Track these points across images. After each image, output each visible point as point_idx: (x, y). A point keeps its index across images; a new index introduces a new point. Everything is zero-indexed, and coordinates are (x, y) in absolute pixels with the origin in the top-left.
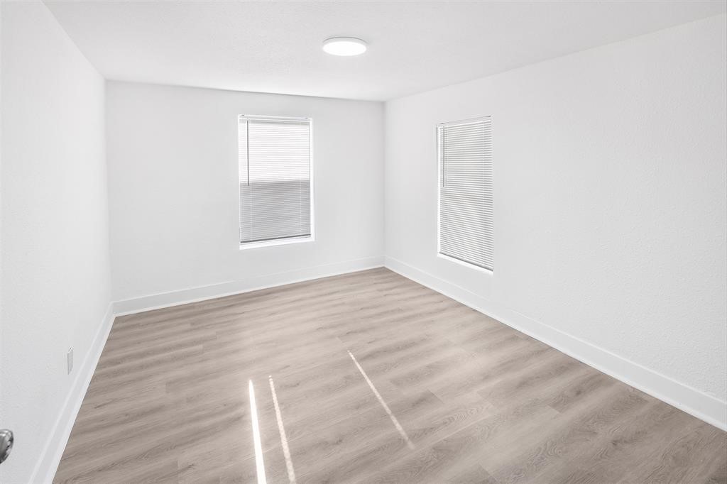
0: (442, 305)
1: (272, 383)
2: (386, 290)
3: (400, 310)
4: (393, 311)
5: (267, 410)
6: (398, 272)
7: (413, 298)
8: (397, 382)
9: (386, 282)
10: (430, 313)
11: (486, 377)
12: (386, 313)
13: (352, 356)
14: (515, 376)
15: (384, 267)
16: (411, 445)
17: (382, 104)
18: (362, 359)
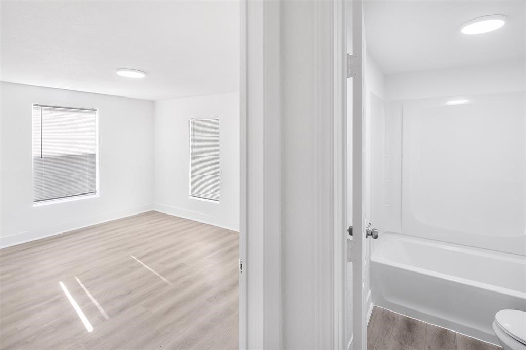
0: (191, 225)
1: (78, 280)
2: (155, 223)
3: (164, 232)
4: (160, 233)
5: (77, 292)
6: (162, 212)
7: (173, 224)
8: (163, 263)
9: (155, 219)
10: (184, 230)
11: (212, 251)
12: (155, 234)
13: (134, 258)
14: (227, 248)
15: (153, 211)
16: (171, 284)
17: (152, 103)
18: (140, 258)
